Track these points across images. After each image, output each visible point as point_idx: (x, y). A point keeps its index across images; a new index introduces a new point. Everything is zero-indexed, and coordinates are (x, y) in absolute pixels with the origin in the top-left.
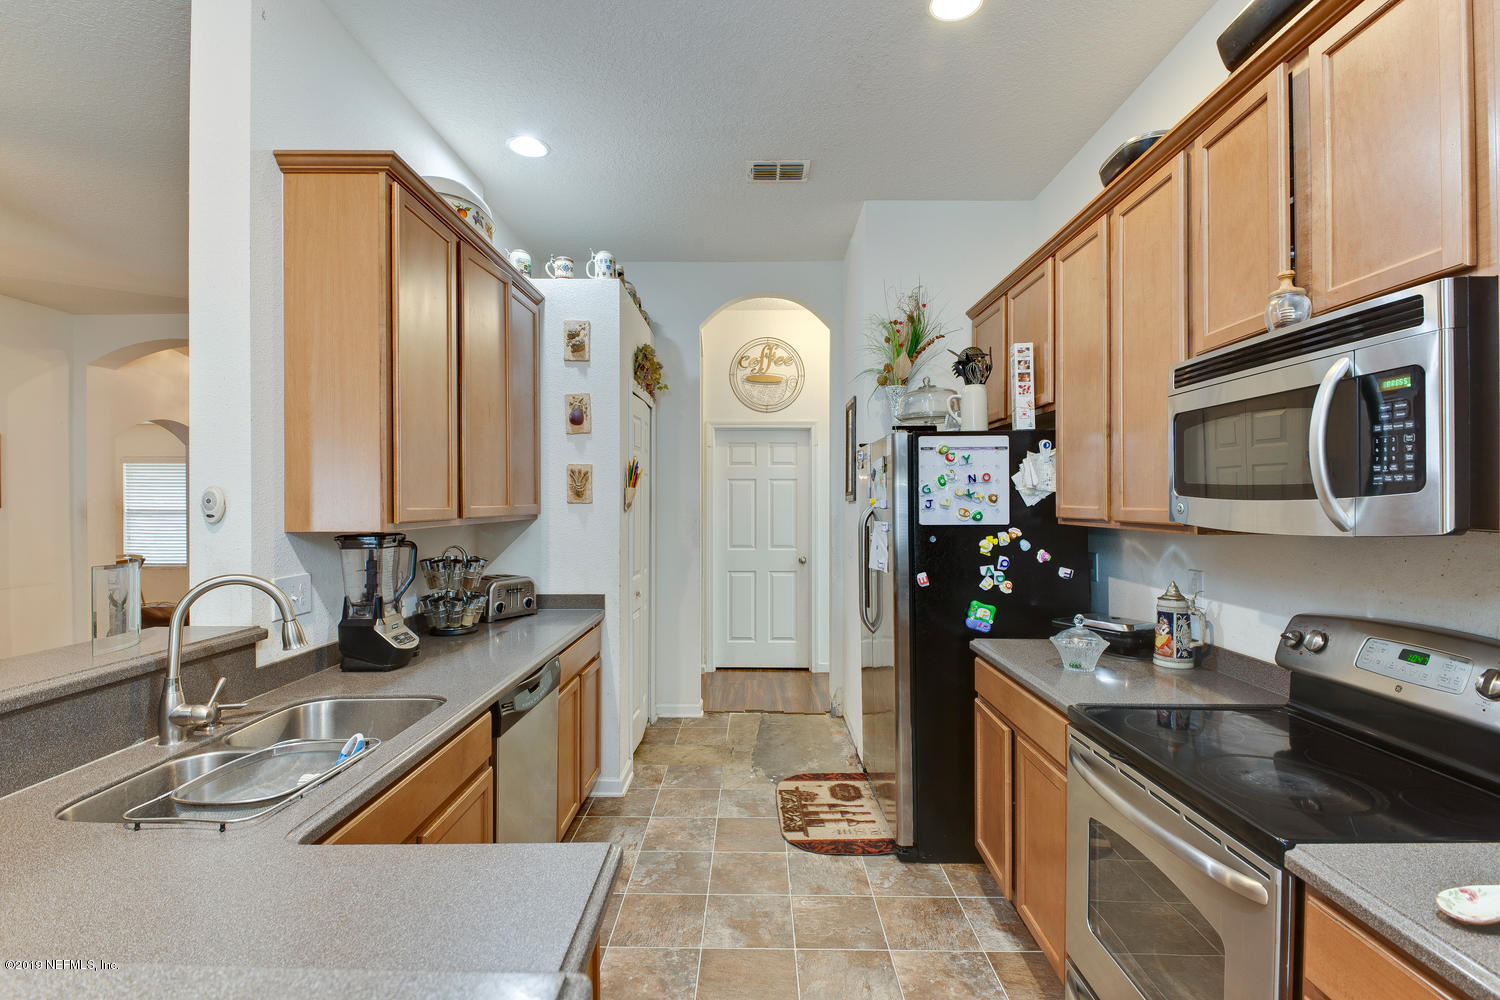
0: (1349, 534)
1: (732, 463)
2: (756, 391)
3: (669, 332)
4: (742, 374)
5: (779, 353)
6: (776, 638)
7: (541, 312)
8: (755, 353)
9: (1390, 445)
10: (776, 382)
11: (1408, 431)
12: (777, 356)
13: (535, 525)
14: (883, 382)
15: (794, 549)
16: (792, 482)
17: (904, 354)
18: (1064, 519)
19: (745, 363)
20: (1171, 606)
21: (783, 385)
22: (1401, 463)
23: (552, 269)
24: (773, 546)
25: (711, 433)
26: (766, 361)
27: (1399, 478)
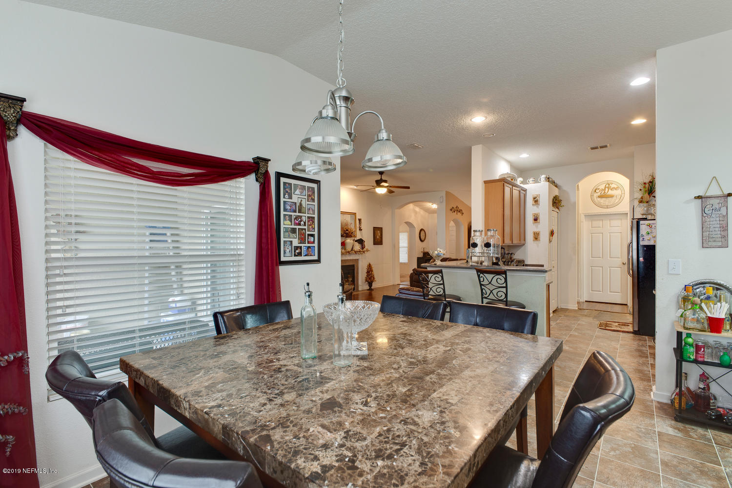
1: (592, 227)
2: (602, 201)
3: (565, 188)
4: (596, 195)
5: (613, 186)
6: (612, 292)
7: (526, 193)
8: (602, 187)
10: (612, 196)
12: (612, 187)
13: (523, 248)
14: (641, 202)
15: (620, 259)
16: (619, 234)
17: (647, 193)
19: (597, 191)
21: (614, 198)
23: (529, 181)
24: (610, 258)
25: (583, 218)
26: (607, 189)
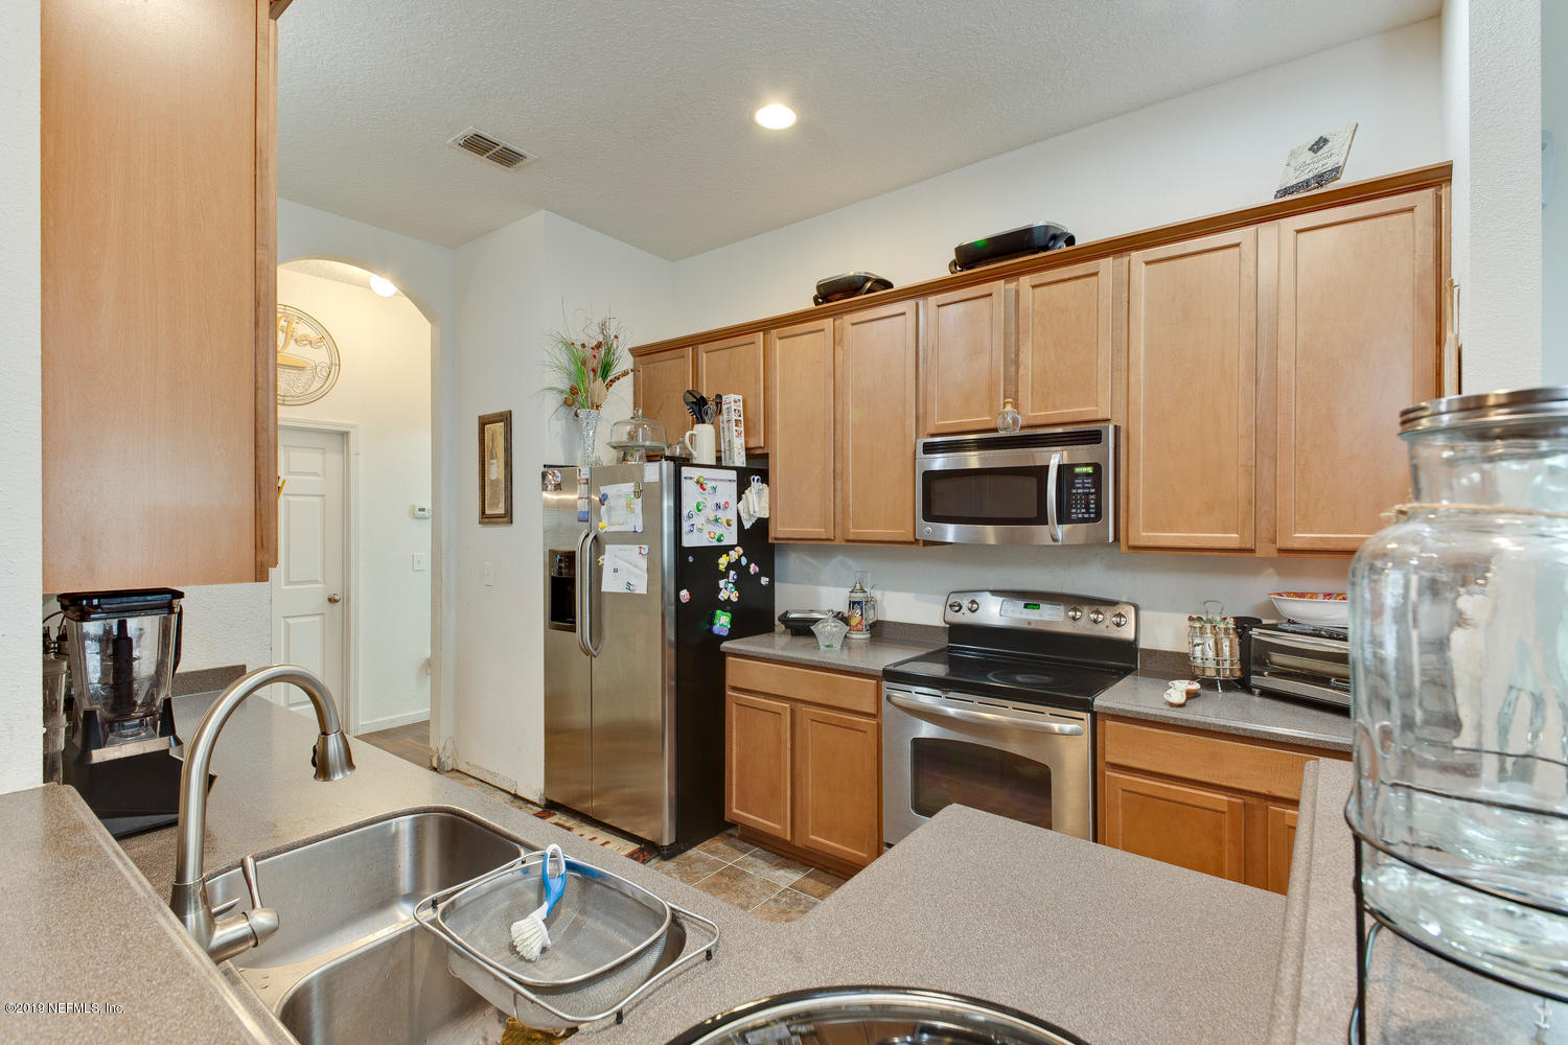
0: (1060, 543)
9: (1081, 499)
11: (1092, 494)
12: (299, 333)
14: (570, 403)
15: (322, 586)
16: (317, 499)
17: (600, 379)
18: (776, 539)
20: (858, 596)
21: (309, 372)
22: (1087, 508)
24: (289, 582)
27: (1086, 516)
